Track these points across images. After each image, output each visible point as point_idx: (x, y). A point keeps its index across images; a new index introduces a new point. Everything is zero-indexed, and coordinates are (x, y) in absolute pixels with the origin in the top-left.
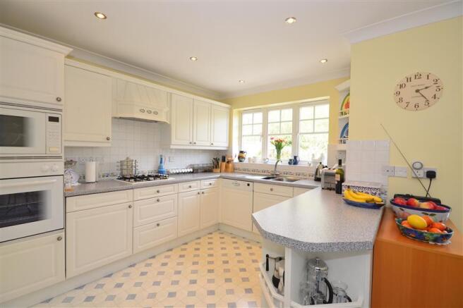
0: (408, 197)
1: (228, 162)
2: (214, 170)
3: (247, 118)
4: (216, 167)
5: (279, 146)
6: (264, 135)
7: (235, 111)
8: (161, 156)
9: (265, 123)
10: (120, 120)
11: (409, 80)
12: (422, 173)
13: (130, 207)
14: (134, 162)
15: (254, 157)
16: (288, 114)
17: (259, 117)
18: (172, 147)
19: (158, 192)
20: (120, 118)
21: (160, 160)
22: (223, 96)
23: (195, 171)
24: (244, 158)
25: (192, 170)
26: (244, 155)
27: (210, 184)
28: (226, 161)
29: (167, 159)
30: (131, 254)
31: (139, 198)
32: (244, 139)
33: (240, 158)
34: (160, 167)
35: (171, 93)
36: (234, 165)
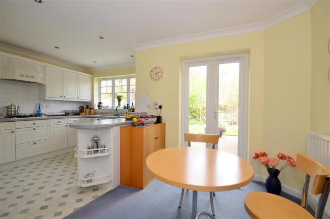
0: (152, 116)
1: (91, 109)
2: (81, 114)
3: (104, 83)
4: (82, 112)
5: (119, 99)
6: (113, 93)
7: (95, 79)
8: (39, 104)
9: (113, 87)
10: (6, 81)
11: (154, 69)
12: (157, 107)
13: (13, 132)
14: (17, 107)
15: (107, 106)
16: (124, 82)
17: (110, 83)
18: (46, 98)
19: (34, 124)
20: (6, 79)
21: (38, 107)
22: (87, 70)
23: (67, 114)
24: (102, 107)
25: (64, 114)
26: (101, 105)
27: (75, 121)
28: (89, 108)
29: (44, 106)
30: (15, 160)
31: (19, 127)
32: (102, 95)
33: (98, 106)
34: (39, 111)
35: (45, 66)
36: (95, 110)
